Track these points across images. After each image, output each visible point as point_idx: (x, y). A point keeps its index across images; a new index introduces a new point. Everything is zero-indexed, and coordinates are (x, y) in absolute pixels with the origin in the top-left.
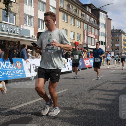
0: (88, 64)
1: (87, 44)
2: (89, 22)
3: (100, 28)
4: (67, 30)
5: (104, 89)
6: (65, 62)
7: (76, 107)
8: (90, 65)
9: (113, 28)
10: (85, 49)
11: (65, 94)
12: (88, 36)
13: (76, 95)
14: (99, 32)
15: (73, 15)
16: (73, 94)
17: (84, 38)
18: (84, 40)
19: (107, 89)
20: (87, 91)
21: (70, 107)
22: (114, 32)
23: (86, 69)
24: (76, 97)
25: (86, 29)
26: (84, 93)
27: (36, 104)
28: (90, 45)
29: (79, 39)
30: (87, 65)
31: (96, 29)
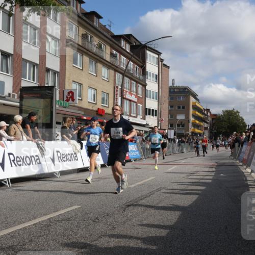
2: (127, 71)
3: (147, 82)
4: (81, 85)
5: (153, 205)
6: (76, 149)
7: (97, 242)
8: (127, 155)
9: (173, 84)
11: (75, 215)
12: (124, 97)
13: (97, 218)
14: (145, 91)
15: (93, 55)
16: (91, 215)
17: (115, 102)
19: (160, 205)
20: (118, 208)
21: (82, 243)
22: (174, 92)
24: (97, 221)
25: (120, 84)
26: (113, 213)
27: (13, 237)
28: (128, 115)
29: (106, 104)
31: (139, 85)
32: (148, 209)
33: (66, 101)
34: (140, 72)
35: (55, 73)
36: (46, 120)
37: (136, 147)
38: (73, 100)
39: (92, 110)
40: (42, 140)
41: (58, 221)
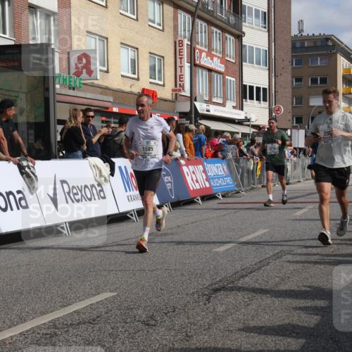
0: (197, 181)
1: (192, 98)
2: (200, 6)
3: (244, 29)
4: (104, 39)
5: (268, 288)
6: (101, 175)
8: (208, 185)
9: (301, 31)
10: (184, 121)
11: (107, 313)
12: (198, 62)
13: (152, 317)
14: (240, 48)
16: (140, 312)
17: (179, 73)
18: (178, 82)
19: (283, 287)
20: (196, 296)
22: (303, 47)
23: (191, 202)
24: (153, 322)
25: (187, 34)
26: (186, 306)
28: (206, 102)
29: (160, 79)
30: (193, 186)
31: (228, 36)
32: (258, 296)
33: (74, 74)
34: (230, 7)
35: (48, 14)
36: (36, 117)
37: (225, 167)
38: (90, 72)
39: (131, 93)
40: (29, 158)
41: (71, 325)
